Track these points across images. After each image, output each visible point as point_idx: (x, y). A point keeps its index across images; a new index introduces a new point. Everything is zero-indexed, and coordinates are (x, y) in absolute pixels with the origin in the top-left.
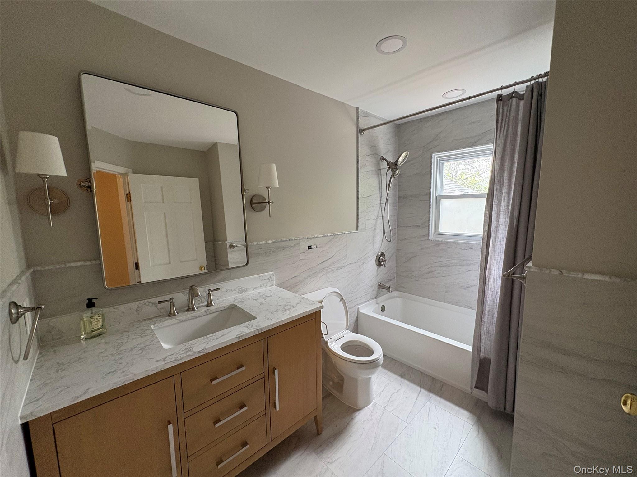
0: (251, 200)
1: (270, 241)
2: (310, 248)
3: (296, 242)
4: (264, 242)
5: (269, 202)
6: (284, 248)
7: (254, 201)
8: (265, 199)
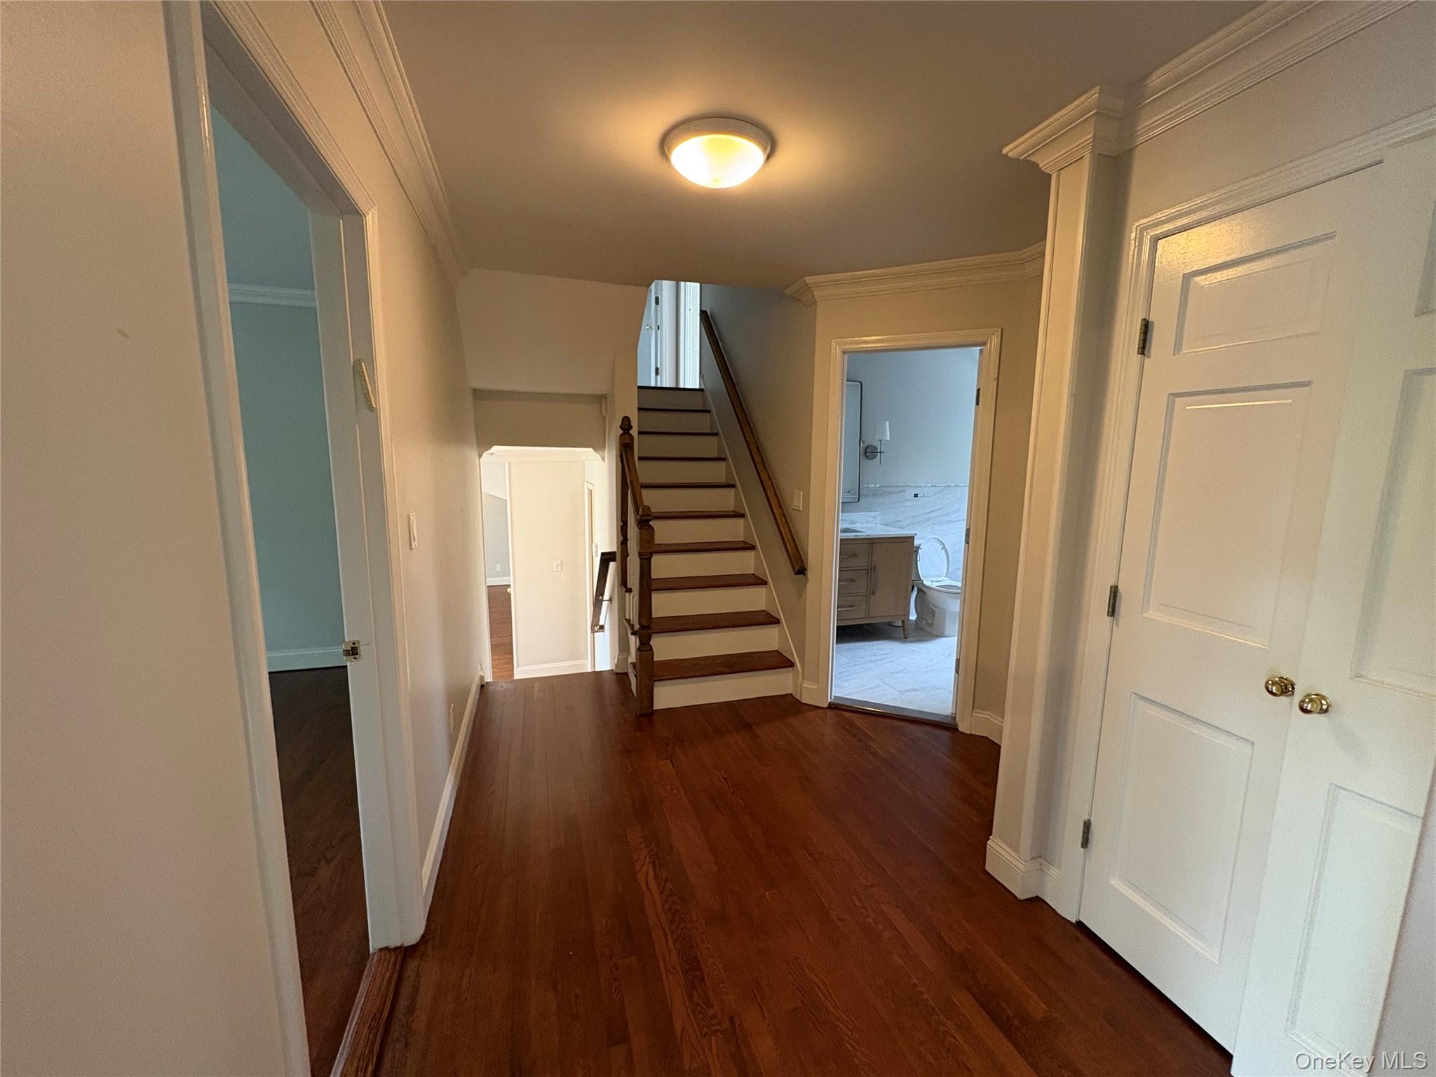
0: (866, 450)
1: (878, 486)
2: (916, 496)
3: (902, 489)
4: (873, 486)
5: (880, 452)
6: (891, 493)
7: (868, 451)
8: (877, 449)
